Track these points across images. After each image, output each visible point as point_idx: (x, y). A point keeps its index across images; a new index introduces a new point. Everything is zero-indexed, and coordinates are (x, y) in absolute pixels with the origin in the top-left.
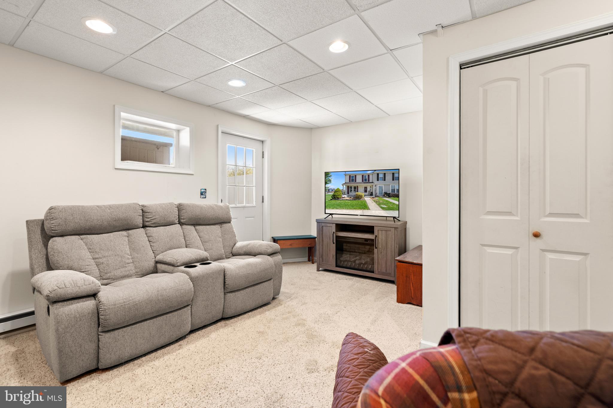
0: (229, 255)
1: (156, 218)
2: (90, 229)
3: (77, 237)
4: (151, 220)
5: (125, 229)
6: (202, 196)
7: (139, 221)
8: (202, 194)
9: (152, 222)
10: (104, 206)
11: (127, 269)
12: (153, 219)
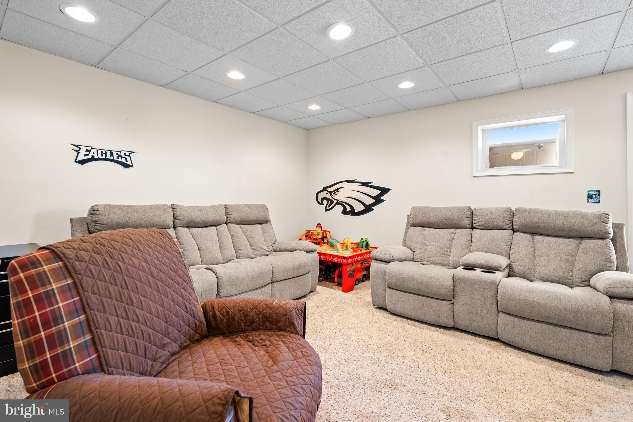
0: (581, 283)
1: (481, 221)
2: (428, 224)
3: (422, 228)
4: (477, 222)
5: (454, 227)
6: (590, 200)
7: (466, 221)
8: (590, 197)
9: (478, 225)
10: (441, 207)
11: (443, 259)
12: (478, 222)
